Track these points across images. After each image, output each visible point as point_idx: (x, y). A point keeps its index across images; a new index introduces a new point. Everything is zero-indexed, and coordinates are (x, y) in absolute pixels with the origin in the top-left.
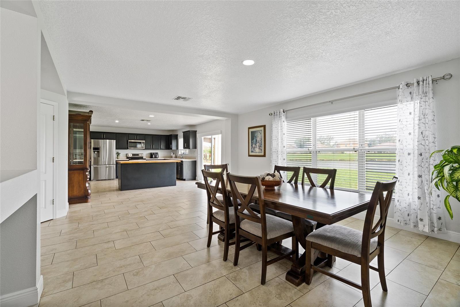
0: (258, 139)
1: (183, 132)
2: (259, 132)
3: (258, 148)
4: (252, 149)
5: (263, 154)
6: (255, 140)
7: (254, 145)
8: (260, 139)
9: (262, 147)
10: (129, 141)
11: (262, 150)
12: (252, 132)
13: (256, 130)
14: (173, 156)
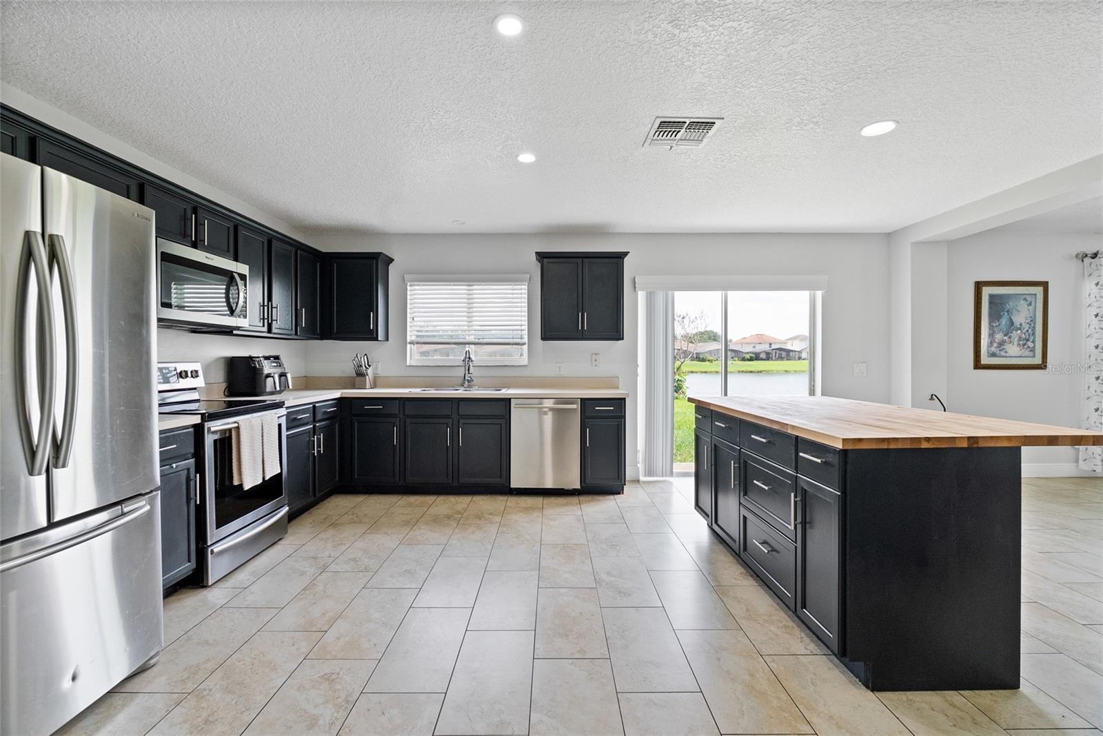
0: (1020, 318)
2: (1025, 299)
3: (1016, 343)
4: (991, 344)
5: (1038, 360)
6: (1004, 321)
7: (999, 337)
8: (1026, 318)
9: (1033, 342)
11: (1033, 350)
12: (992, 297)
13: (1010, 292)
14: (367, 377)
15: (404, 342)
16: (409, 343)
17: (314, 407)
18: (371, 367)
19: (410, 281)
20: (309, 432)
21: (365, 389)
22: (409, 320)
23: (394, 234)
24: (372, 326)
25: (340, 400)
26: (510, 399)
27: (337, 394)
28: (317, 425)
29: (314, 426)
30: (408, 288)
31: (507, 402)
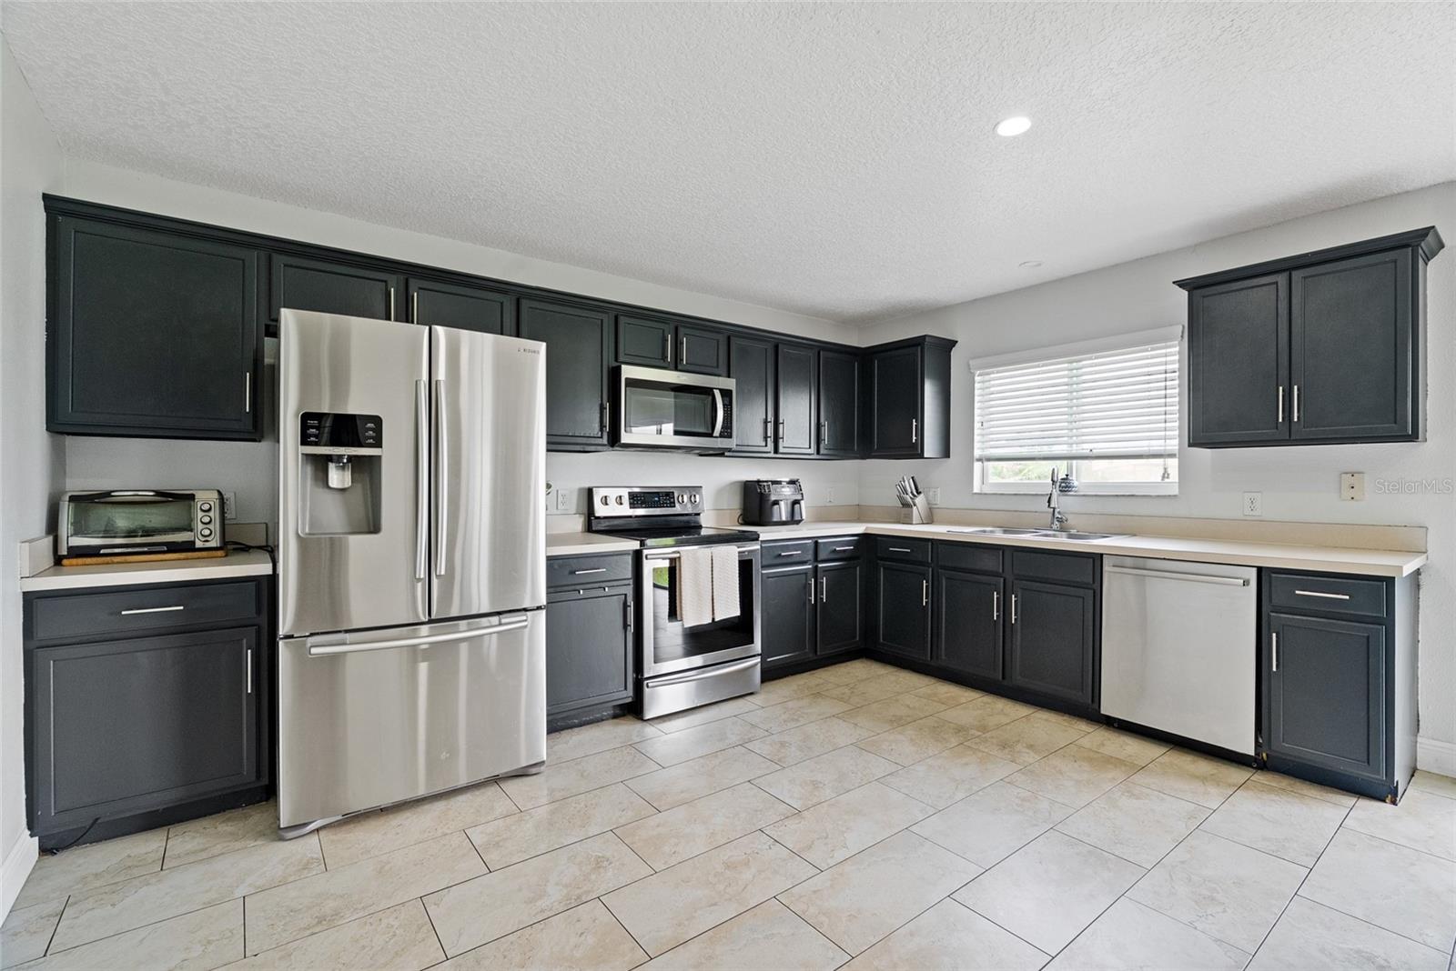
1: (1181, 284)
10: (629, 372)
14: (915, 508)
15: (971, 460)
16: (980, 460)
17: (816, 543)
18: (922, 495)
19: (979, 368)
20: (806, 573)
21: (911, 524)
22: (977, 425)
23: (958, 304)
24: (914, 438)
25: (865, 537)
26: (1102, 555)
27: (860, 529)
28: (820, 565)
29: (816, 568)
30: (977, 379)
31: (1096, 559)
